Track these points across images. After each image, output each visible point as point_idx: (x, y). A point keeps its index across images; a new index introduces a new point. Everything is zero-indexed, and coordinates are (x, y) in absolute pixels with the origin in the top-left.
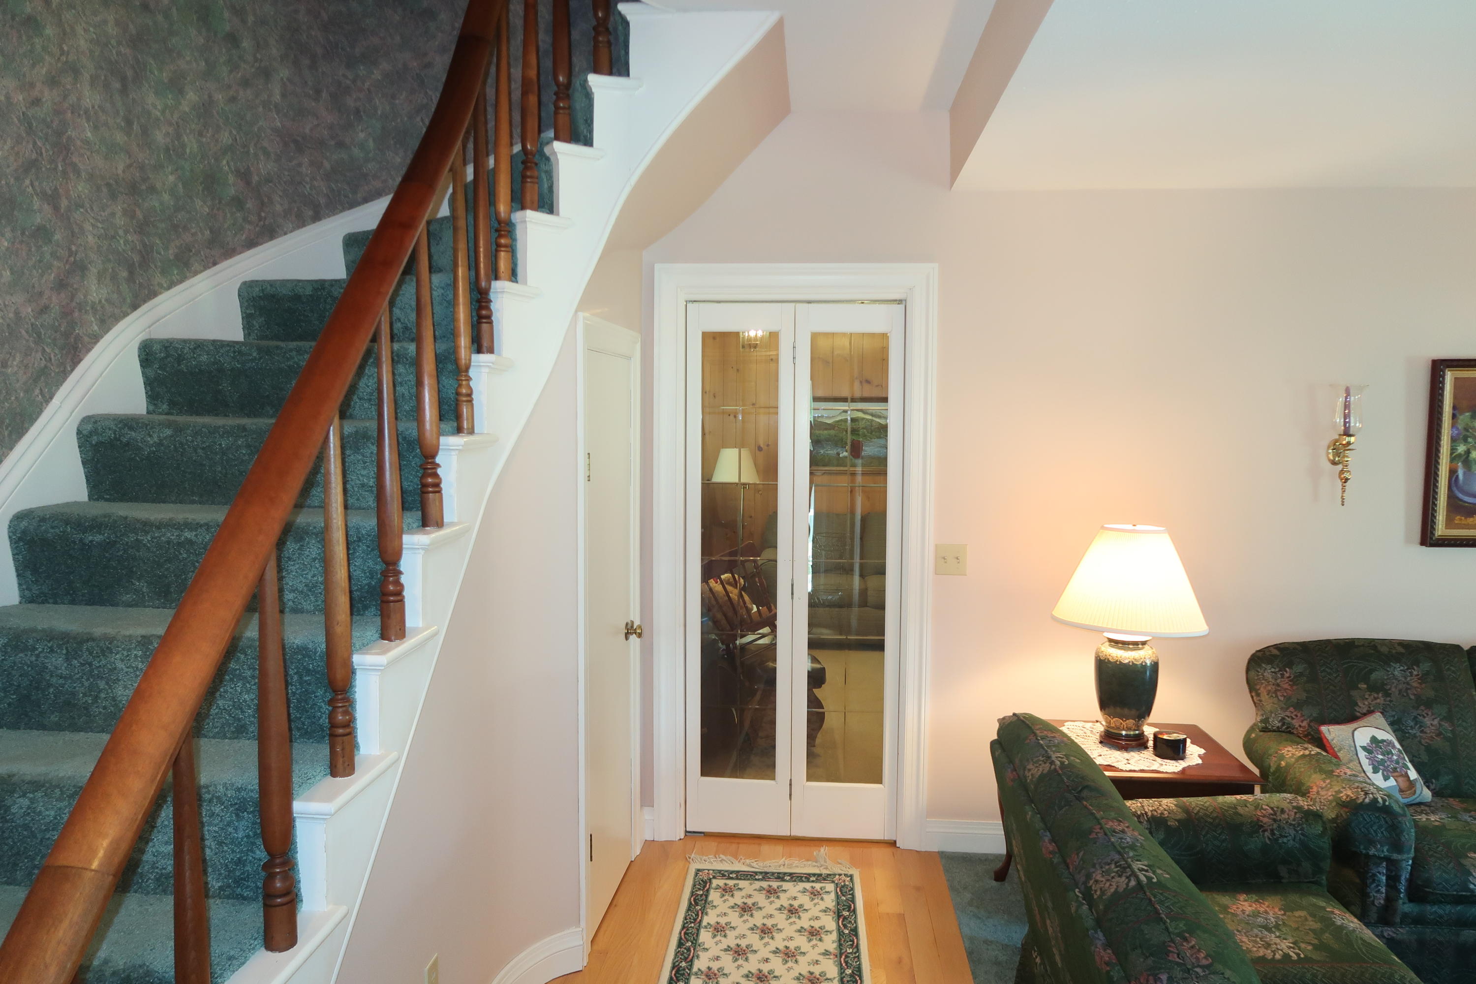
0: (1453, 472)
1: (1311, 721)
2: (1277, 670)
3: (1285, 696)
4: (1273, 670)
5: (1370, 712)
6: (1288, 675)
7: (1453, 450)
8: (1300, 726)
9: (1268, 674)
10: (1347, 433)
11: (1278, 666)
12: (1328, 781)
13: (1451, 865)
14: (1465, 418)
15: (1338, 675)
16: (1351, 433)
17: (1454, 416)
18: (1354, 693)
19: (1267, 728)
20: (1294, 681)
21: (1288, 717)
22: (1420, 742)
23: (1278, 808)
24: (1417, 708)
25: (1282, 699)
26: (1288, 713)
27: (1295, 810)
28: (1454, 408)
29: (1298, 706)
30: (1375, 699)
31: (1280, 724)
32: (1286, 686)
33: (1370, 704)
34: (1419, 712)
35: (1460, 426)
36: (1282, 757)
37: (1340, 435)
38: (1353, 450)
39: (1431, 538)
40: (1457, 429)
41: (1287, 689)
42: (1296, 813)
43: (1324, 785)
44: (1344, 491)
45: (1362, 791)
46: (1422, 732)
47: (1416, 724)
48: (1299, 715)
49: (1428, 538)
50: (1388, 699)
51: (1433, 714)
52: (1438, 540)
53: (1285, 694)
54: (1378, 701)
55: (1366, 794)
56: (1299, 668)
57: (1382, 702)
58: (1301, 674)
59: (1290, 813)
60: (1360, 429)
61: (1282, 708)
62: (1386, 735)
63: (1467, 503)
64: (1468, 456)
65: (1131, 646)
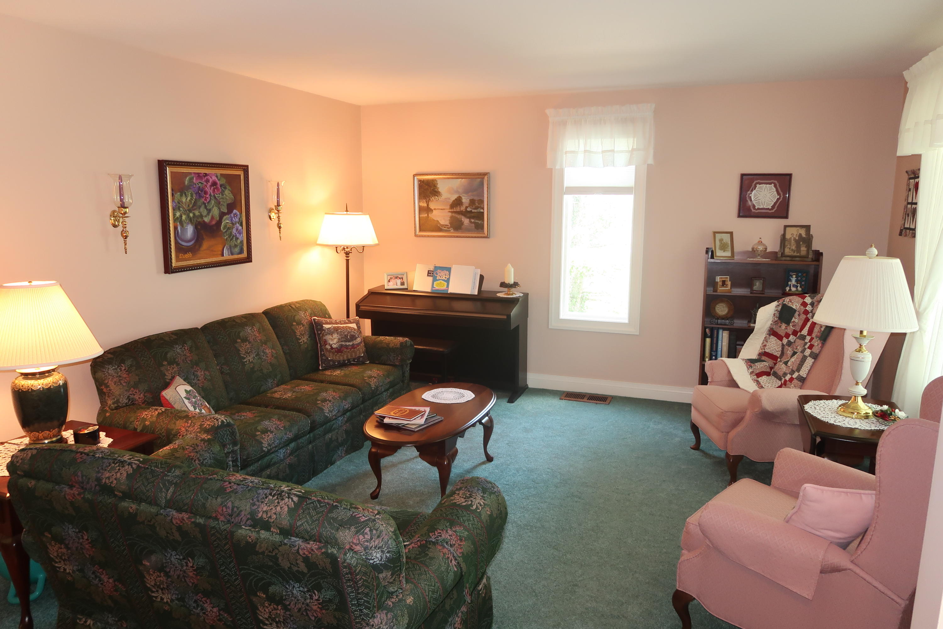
0: (176, 228)
1: (145, 393)
2: (116, 367)
3: (126, 382)
4: (114, 368)
5: (173, 378)
6: (124, 368)
7: (174, 215)
8: (139, 398)
9: (111, 371)
10: (123, 206)
11: (116, 364)
12: (190, 422)
13: (254, 442)
14: (178, 195)
15: (151, 360)
16: (126, 206)
17: (173, 195)
18: (162, 369)
19: (118, 406)
20: (128, 371)
21: (132, 395)
22: (199, 386)
23: (193, 445)
24: (192, 367)
25: (124, 384)
26: (131, 393)
27: (203, 442)
28: (172, 190)
29: (135, 386)
30: (173, 368)
31: (127, 401)
32: (125, 376)
33: (171, 372)
34: (194, 369)
35: (176, 201)
36: (144, 420)
37: (118, 207)
38: (128, 217)
39: (171, 268)
40: (175, 203)
41: (126, 377)
42: (204, 443)
43: (189, 425)
44: (126, 244)
45: (214, 419)
46: (198, 380)
47: (195, 377)
48: (137, 391)
49: (168, 269)
50: (179, 367)
51: (200, 369)
52: (175, 269)
53: (126, 381)
54: (175, 369)
55: (217, 420)
56: (129, 362)
57: (177, 369)
58: (131, 366)
59: (201, 445)
60: (131, 204)
61: (126, 391)
62: (189, 388)
63: (183, 246)
64: (181, 218)
65: (47, 375)
